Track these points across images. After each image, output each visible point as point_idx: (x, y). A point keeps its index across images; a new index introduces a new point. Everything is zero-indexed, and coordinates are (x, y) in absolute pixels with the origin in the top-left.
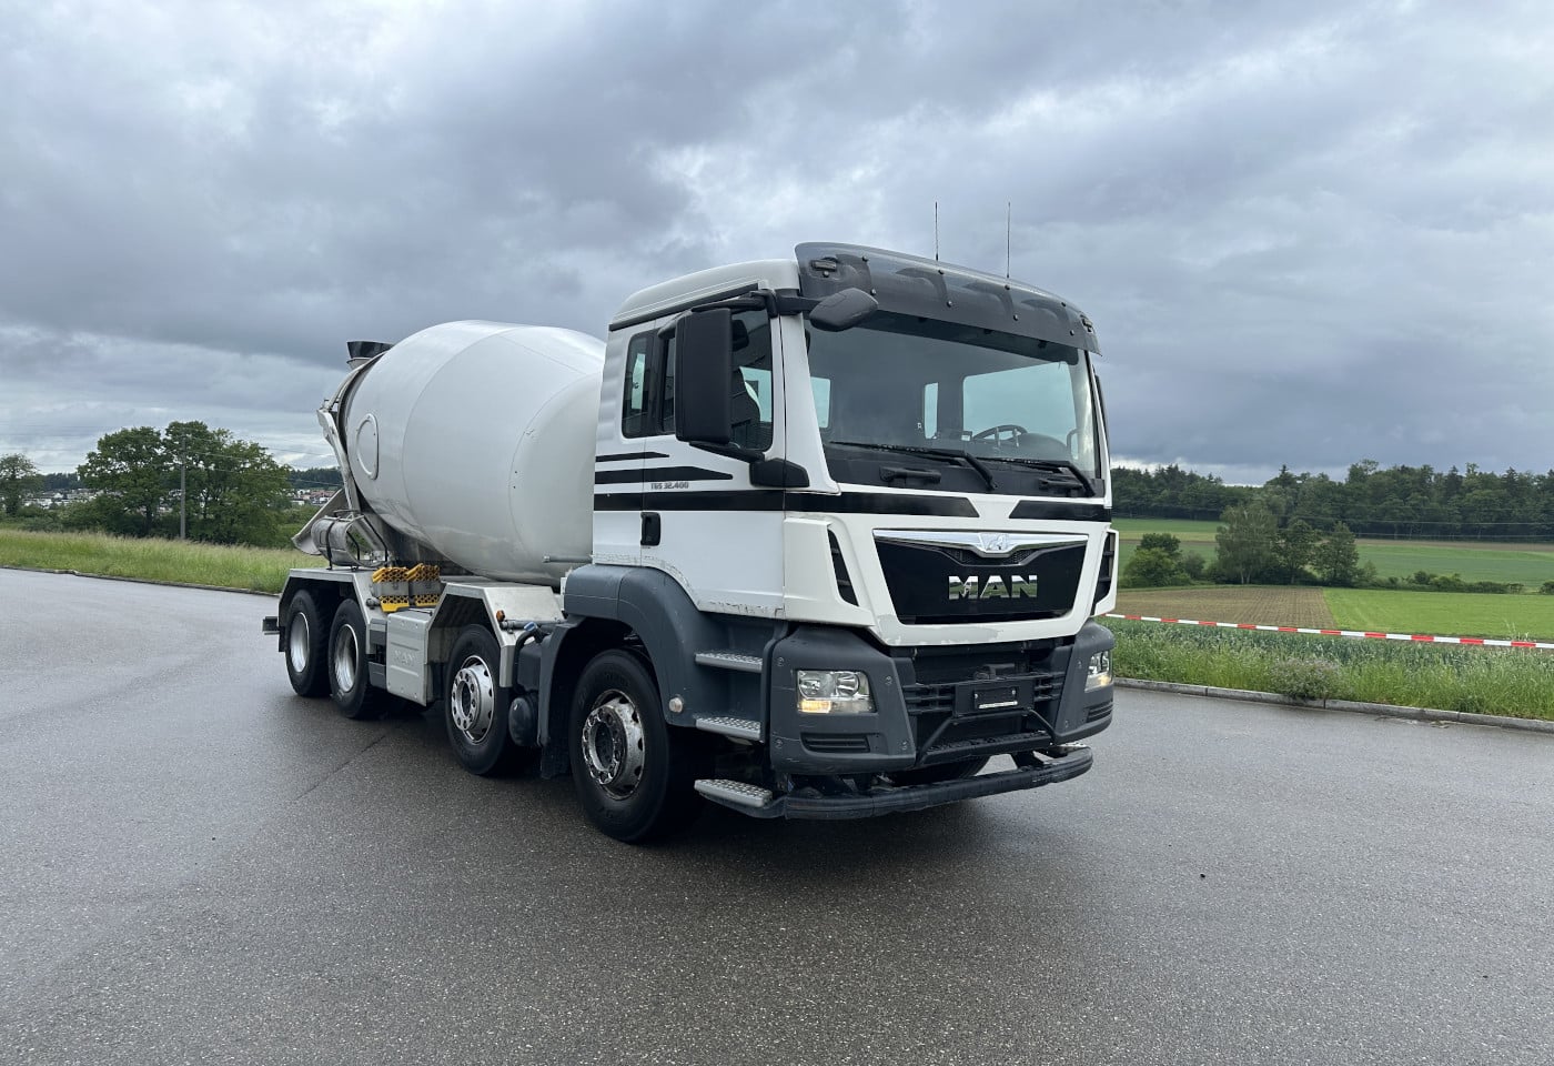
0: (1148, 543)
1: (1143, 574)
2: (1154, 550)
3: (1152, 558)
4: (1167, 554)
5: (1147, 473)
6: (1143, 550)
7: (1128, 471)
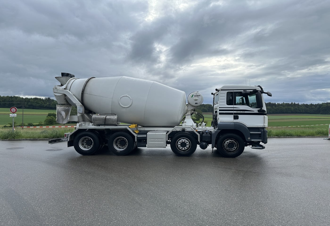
0: (49, 115)
1: (49, 122)
2: (51, 117)
3: (51, 119)
4: (54, 117)
5: (42, 99)
6: (49, 117)
7: (38, 98)
